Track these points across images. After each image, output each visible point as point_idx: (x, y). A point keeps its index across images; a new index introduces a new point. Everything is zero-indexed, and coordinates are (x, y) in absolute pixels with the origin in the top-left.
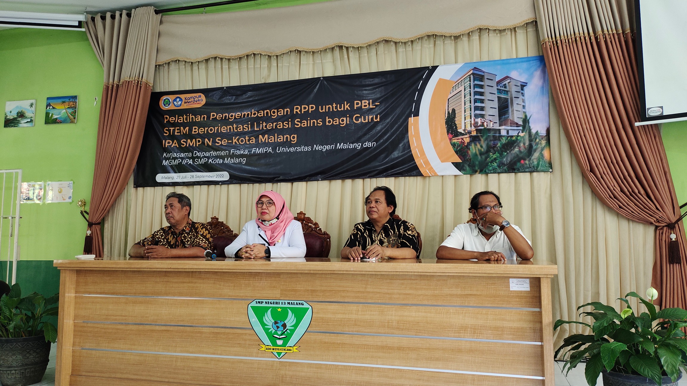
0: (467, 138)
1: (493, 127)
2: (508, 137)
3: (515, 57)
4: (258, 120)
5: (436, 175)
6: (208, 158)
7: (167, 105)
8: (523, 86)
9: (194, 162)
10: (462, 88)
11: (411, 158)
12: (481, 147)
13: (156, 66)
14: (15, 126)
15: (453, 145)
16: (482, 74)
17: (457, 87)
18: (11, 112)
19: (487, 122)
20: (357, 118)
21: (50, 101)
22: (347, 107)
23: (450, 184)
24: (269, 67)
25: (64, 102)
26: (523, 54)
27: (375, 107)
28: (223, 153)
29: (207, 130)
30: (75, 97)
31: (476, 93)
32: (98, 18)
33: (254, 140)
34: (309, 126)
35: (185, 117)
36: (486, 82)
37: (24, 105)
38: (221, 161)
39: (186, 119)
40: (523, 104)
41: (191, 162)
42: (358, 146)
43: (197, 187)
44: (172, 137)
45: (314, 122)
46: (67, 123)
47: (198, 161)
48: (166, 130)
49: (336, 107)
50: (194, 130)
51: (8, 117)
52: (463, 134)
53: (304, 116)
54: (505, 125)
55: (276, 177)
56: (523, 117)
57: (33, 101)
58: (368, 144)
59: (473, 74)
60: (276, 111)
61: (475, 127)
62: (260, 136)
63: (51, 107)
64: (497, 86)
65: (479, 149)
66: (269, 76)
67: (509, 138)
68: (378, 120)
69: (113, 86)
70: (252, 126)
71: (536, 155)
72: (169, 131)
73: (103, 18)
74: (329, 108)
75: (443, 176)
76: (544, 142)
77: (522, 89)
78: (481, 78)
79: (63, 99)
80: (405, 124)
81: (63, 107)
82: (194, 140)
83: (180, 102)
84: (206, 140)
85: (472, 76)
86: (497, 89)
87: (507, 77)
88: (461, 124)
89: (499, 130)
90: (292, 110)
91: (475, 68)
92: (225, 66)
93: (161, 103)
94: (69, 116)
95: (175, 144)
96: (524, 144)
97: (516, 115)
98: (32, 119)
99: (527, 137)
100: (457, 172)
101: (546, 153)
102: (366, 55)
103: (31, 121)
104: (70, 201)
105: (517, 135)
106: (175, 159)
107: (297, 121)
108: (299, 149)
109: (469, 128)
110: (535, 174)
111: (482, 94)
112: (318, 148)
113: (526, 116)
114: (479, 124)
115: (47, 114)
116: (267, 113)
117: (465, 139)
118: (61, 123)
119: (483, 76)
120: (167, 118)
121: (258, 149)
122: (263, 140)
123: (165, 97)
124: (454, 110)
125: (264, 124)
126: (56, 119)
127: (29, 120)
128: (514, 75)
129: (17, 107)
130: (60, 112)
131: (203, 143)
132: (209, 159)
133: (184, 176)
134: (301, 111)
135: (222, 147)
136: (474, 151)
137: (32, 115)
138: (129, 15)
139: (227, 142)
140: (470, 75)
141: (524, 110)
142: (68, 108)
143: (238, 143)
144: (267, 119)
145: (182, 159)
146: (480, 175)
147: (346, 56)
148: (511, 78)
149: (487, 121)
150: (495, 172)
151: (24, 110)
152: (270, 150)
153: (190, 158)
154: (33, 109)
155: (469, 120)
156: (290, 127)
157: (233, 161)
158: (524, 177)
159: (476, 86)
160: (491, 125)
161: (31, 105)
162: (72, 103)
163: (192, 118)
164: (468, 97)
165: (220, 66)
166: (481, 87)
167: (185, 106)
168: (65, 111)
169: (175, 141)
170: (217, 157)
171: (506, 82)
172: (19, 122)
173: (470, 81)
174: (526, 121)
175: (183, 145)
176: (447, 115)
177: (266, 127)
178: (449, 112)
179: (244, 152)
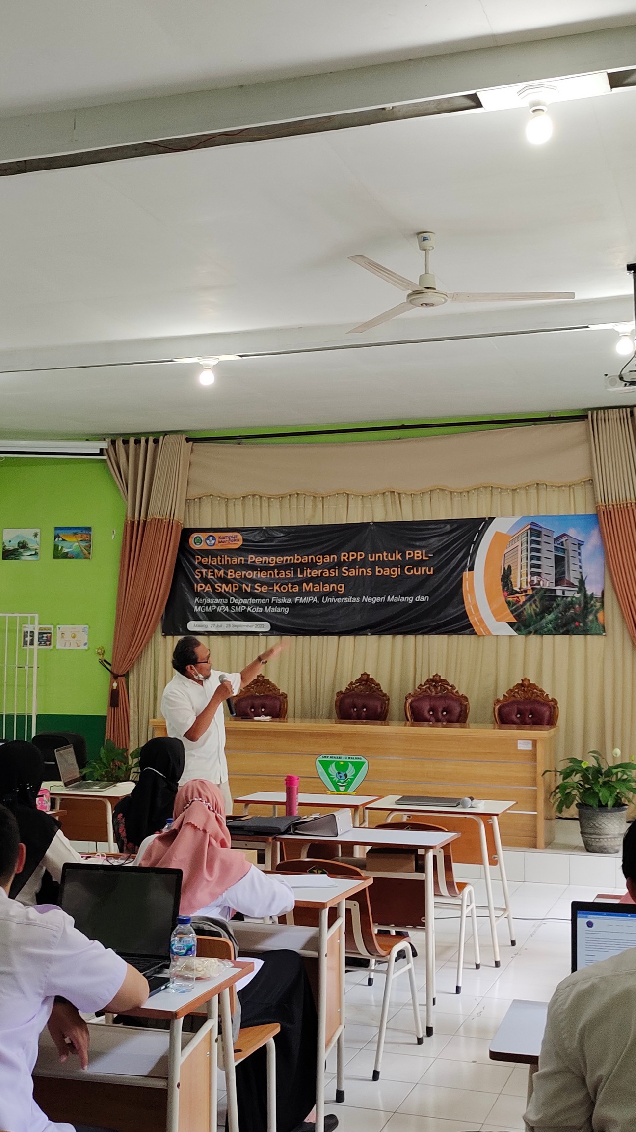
0: (523, 597)
1: (549, 586)
2: (563, 597)
3: (573, 514)
4: (302, 566)
5: (490, 634)
6: (246, 605)
7: (199, 544)
8: (580, 544)
9: (230, 608)
10: (519, 543)
11: (464, 615)
12: (537, 606)
13: (187, 500)
14: (15, 559)
15: (508, 603)
16: (540, 529)
17: (514, 542)
18: (10, 541)
19: (543, 581)
20: (409, 570)
21: (58, 531)
22: (398, 556)
23: (504, 645)
24: (314, 507)
25: (75, 534)
26: (581, 512)
27: (427, 558)
28: (263, 601)
29: (245, 575)
30: (89, 529)
31: (533, 550)
32: (119, 443)
33: (297, 588)
34: (357, 575)
35: (219, 558)
36: (543, 539)
37: (27, 534)
38: (261, 610)
39: (221, 561)
40: (580, 564)
41: (227, 609)
42: (410, 600)
43: (234, 638)
44: (206, 581)
45: (363, 572)
46: (81, 558)
47: (235, 608)
48: (198, 572)
49: (387, 556)
50: (230, 574)
51: (7, 548)
52: (518, 593)
53: (352, 564)
54: (560, 585)
55: (322, 630)
56: (579, 577)
57: (38, 530)
58: (419, 599)
59: (530, 529)
60: (321, 557)
61: (531, 585)
62: (305, 584)
63: (60, 539)
64: (554, 543)
65: (534, 610)
66: (313, 516)
67: (565, 599)
68: (432, 573)
69: (139, 522)
70: (296, 573)
71: (591, 617)
72: (201, 573)
73: (126, 442)
74: (379, 556)
75: (497, 636)
76: (598, 605)
77: (579, 549)
78: (538, 534)
79: (75, 530)
80: (459, 579)
81: (74, 540)
82: (230, 585)
83: (213, 542)
84: (244, 586)
85: (529, 531)
86: (555, 546)
87: (564, 535)
88: (516, 582)
89: (555, 590)
90: (339, 557)
91: (532, 523)
92: (265, 504)
93: (191, 541)
94: (82, 551)
95: (208, 588)
96: (580, 606)
97: (573, 577)
98: (37, 551)
99: (582, 598)
100: (511, 632)
101: (600, 615)
102: (419, 502)
103: (36, 554)
104: (86, 647)
105: (572, 595)
106: (209, 605)
107: (345, 570)
108: (347, 600)
109: (524, 587)
110: (589, 637)
111: (538, 551)
112: (367, 599)
113: (582, 577)
114: (536, 582)
115: (56, 547)
116: (312, 558)
117: (520, 598)
118: (73, 558)
119: (540, 532)
120: (198, 559)
121: (302, 598)
122: (308, 589)
123: (195, 535)
124: (510, 567)
125: (309, 571)
126: (67, 553)
127: (34, 553)
128: (572, 532)
129: (18, 536)
130: (72, 544)
131: (241, 588)
132: (247, 607)
133: (219, 625)
134: (348, 558)
135: (261, 594)
136: (529, 611)
137: (37, 547)
138: (156, 441)
139: (267, 588)
140: (527, 530)
141: (580, 570)
142: (81, 541)
143: (279, 591)
144: (312, 565)
145: (218, 605)
146: (534, 636)
147: (398, 502)
148: (568, 536)
149: (543, 579)
150: (549, 633)
151: (26, 540)
152: (315, 600)
153: (226, 605)
154: (38, 539)
155: (525, 578)
156: (337, 575)
157: (274, 610)
158: (578, 639)
159: (533, 542)
160: (547, 585)
161: (36, 535)
162: (85, 536)
163: (228, 560)
164: (524, 553)
165: (259, 504)
166: (538, 543)
167: (219, 547)
168: (77, 544)
169: (208, 585)
170: (256, 605)
171: (563, 540)
172: (21, 554)
173: (527, 536)
174: (582, 582)
175: (218, 590)
176: (502, 572)
177: (310, 574)
178: (504, 569)
179: (286, 601)
